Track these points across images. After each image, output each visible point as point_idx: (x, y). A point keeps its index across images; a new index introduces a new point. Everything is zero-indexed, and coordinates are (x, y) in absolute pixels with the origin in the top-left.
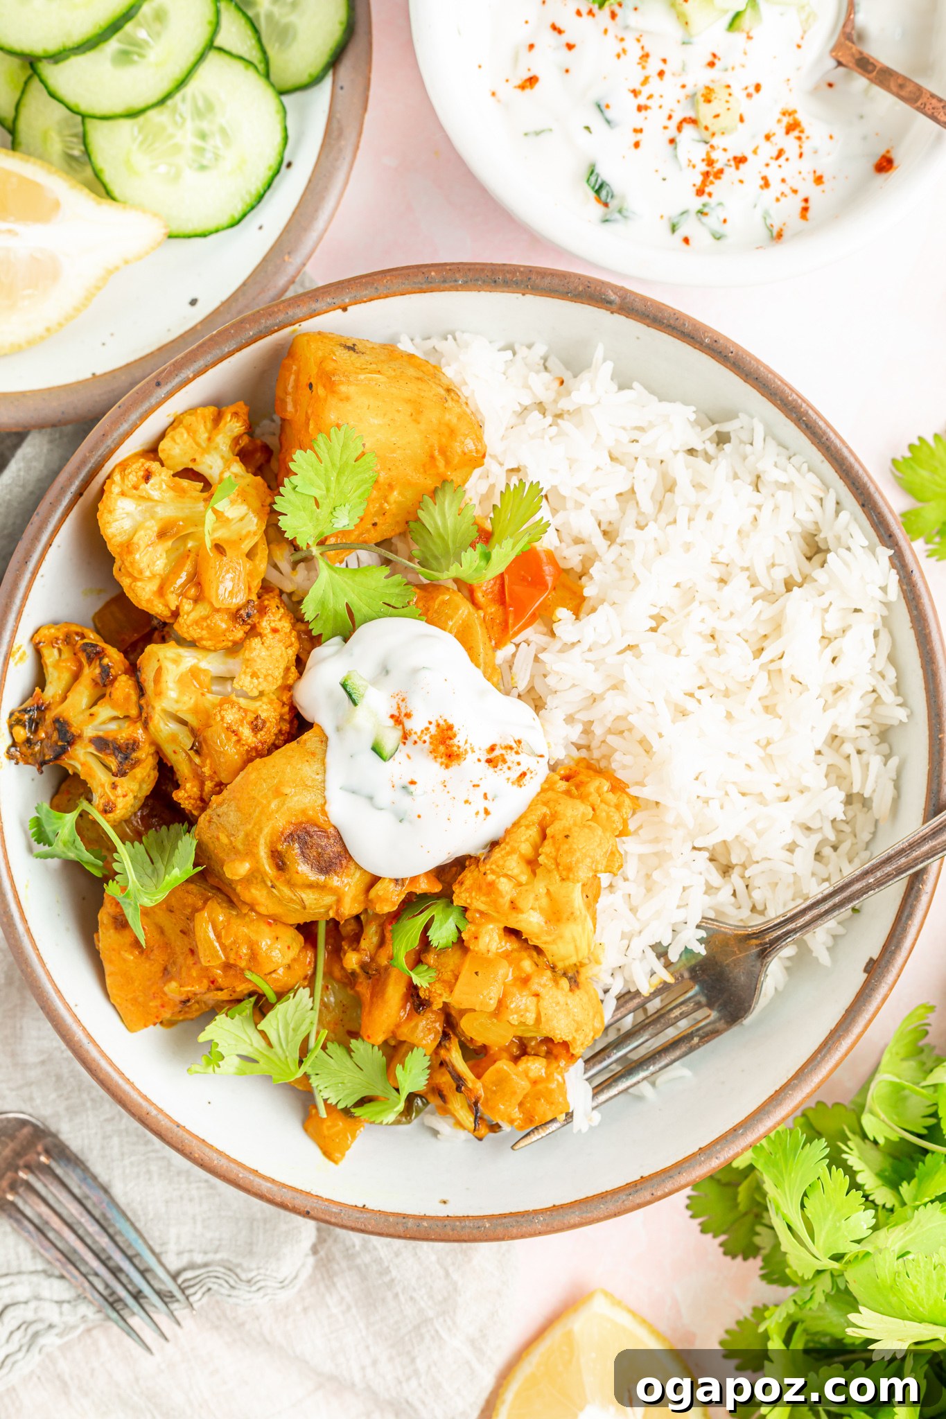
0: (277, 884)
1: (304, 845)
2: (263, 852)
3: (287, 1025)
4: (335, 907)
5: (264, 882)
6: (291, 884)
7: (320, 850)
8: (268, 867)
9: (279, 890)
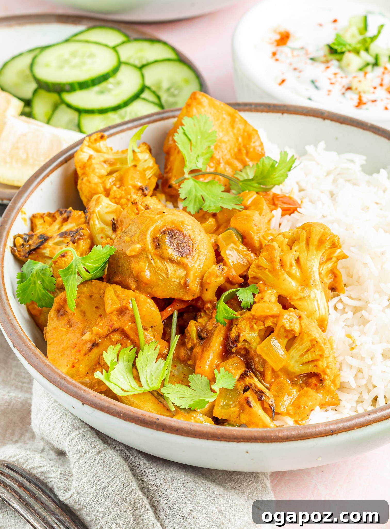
0: (154, 257)
1: (171, 238)
2: (149, 239)
3: (152, 375)
4: (184, 279)
5: (147, 257)
6: (162, 258)
7: (179, 241)
8: (150, 246)
9: (154, 262)
